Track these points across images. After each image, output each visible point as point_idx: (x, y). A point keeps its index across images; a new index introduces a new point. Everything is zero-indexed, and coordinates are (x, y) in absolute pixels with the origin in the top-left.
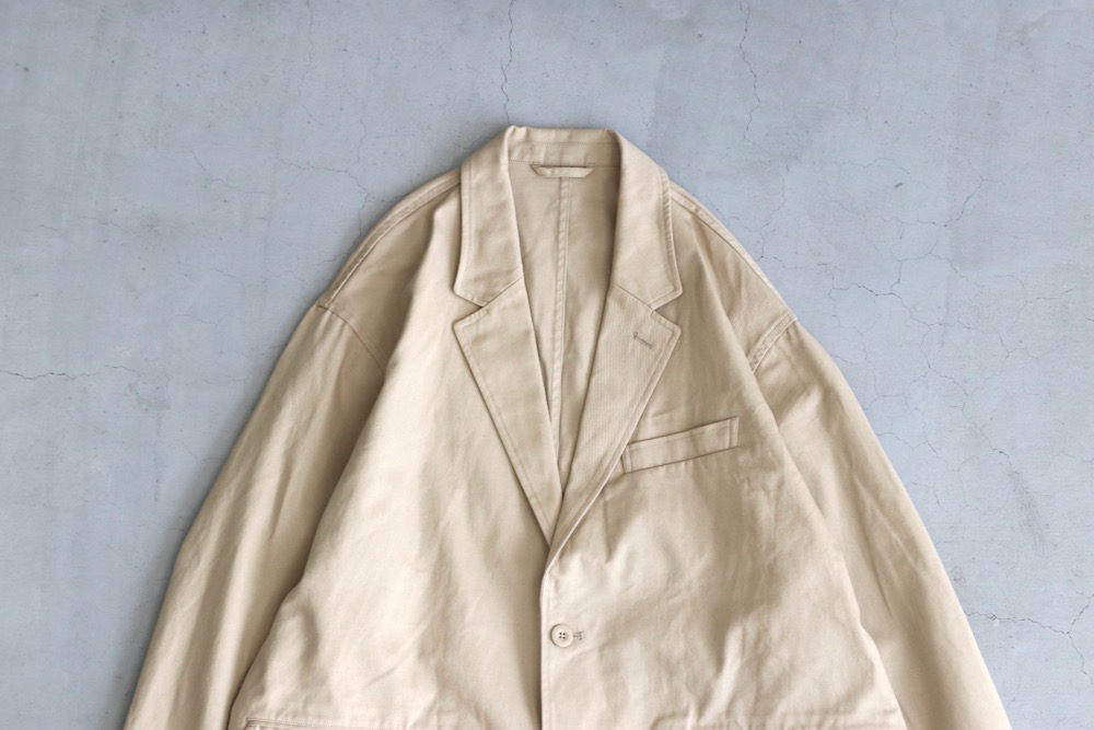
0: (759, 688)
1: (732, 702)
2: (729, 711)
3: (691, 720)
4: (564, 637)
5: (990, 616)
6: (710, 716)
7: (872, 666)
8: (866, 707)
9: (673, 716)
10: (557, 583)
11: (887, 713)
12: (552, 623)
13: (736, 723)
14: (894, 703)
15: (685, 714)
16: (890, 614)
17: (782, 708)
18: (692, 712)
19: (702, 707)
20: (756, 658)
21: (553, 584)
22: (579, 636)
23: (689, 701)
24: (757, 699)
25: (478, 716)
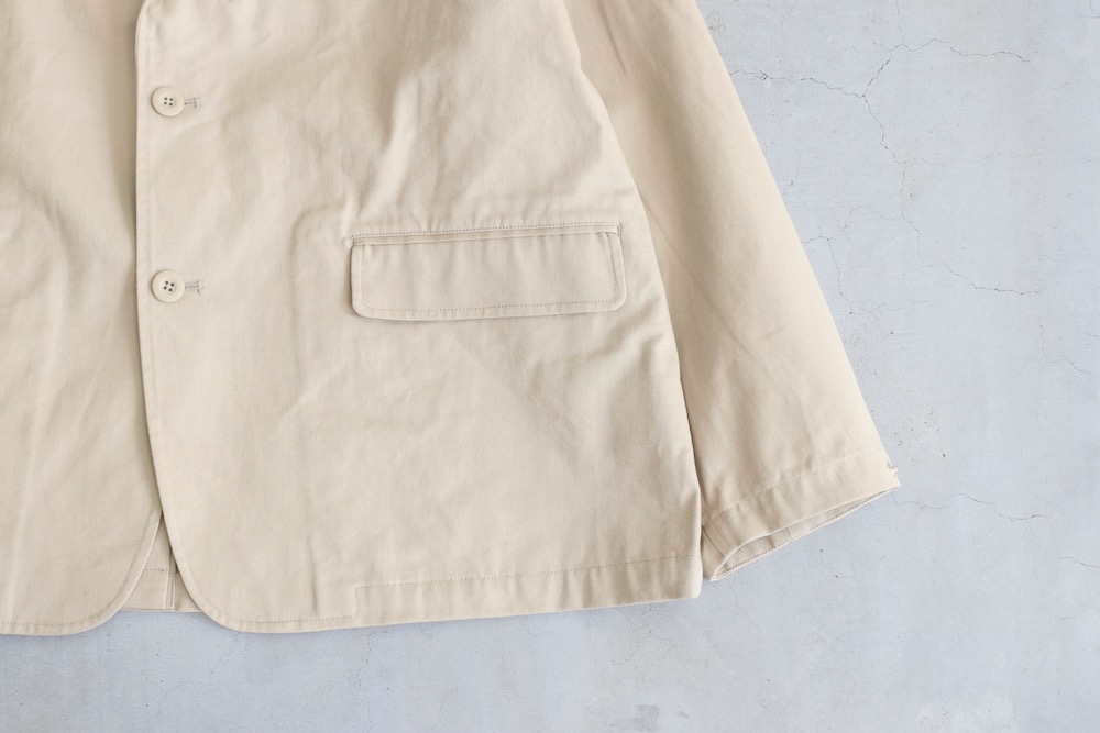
0: (442, 166)
1: (405, 188)
2: (401, 200)
3: (348, 214)
4: (170, 103)
5: (760, 74)
6: (374, 207)
7: (598, 128)
8: (590, 186)
9: (324, 207)
10: (159, 28)
11: (619, 194)
12: (154, 84)
13: (412, 215)
14: (628, 180)
15: (341, 205)
16: (624, 71)
17: (473, 190)
18: (351, 202)
19: (364, 195)
20: (436, 126)
21: (154, 29)
22: (192, 104)
23: (346, 188)
24: (439, 181)
25: (48, 211)
